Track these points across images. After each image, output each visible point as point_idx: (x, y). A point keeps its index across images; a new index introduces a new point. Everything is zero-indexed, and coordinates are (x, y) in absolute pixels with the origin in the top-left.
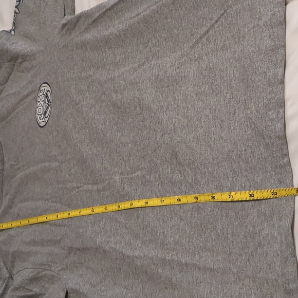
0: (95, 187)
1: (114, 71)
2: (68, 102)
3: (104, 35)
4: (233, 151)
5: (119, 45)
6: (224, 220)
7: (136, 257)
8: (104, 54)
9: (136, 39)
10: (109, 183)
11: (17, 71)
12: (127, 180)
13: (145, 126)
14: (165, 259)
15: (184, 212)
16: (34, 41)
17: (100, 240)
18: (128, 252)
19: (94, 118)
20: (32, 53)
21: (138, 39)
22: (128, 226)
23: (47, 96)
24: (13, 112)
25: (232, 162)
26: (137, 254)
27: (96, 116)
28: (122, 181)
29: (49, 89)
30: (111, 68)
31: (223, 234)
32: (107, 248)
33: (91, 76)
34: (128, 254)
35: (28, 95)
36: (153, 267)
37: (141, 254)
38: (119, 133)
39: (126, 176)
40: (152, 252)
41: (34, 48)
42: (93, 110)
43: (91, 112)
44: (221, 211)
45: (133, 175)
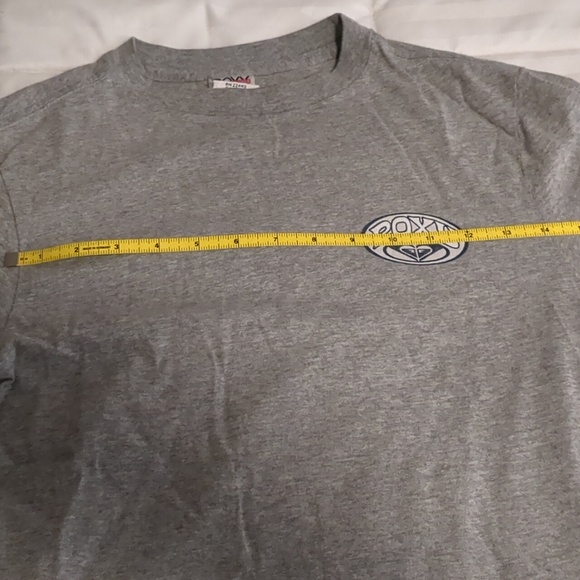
0: (219, 413)
1: (486, 467)
2: (420, 323)
3: (570, 441)
5: (544, 483)
7: (55, 559)
8: (526, 435)
9: (557, 533)
12: (234, 515)
16: (571, 199)
17: (97, 438)
18: (68, 529)
19: (380, 409)
20: (540, 197)
21: (557, 539)
22: (128, 521)
23: (436, 247)
24: (400, 139)
27: (382, 412)
28: (231, 498)
29: (454, 254)
30: (494, 455)
32: (80, 464)
33: (477, 395)
34: (63, 531)
35: (440, 186)
38: (341, 483)
39: (241, 511)
41: (552, 203)
42: (398, 402)
43: (393, 398)
45: (244, 533)
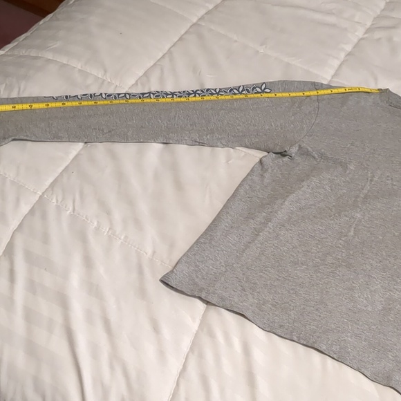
0: (362, 195)
10: (358, 207)
13: (389, 256)
14: (270, 221)
15: (298, 252)
17: (314, 180)
18: (292, 197)
26: (286, 203)
28: (353, 218)
31: (266, 271)
36: (270, 210)
40: (281, 215)
44: (283, 278)
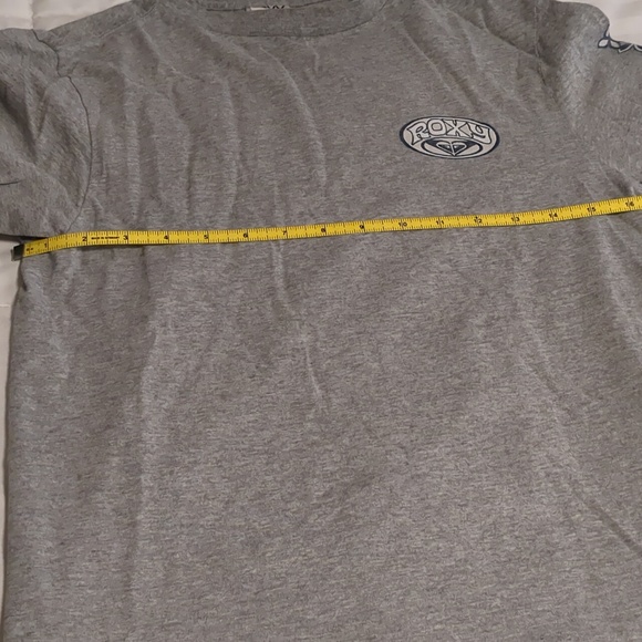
0: (280, 283)
1: (534, 317)
2: (460, 202)
3: (611, 291)
4: (380, 622)
5: (590, 327)
6: (235, 607)
7: (139, 401)
8: (568, 289)
9: (605, 368)
10: (290, 318)
11: (519, 61)
12: (302, 364)
13: (419, 402)
14: (141, 472)
15: (242, 508)
16: (589, 103)
17: (168, 304)
18: (149, 376)
19: (430, 272)
20: (561, 100)
21: (606, 372)
22: (204, 371)
23: (469, 144)
24: (430, 57)
25: (357, 620)
26: (147, 400)
27: (432, 275)
28: (298, 350)
29: (486, 149)
30: (541, 307)
31: (205, 607)
32: (154, 324)
33: (519, 258)
34: (144, 378)
35: (469, 93)
36: (122, 443)
37: (146, 412)
38: (400, 335)
39: (308, 360)
40: (153, 437)
41: (573, 106)
42: (447, 266)
43: (442, 263)
44: (253, 601)
45: (313, 378)
